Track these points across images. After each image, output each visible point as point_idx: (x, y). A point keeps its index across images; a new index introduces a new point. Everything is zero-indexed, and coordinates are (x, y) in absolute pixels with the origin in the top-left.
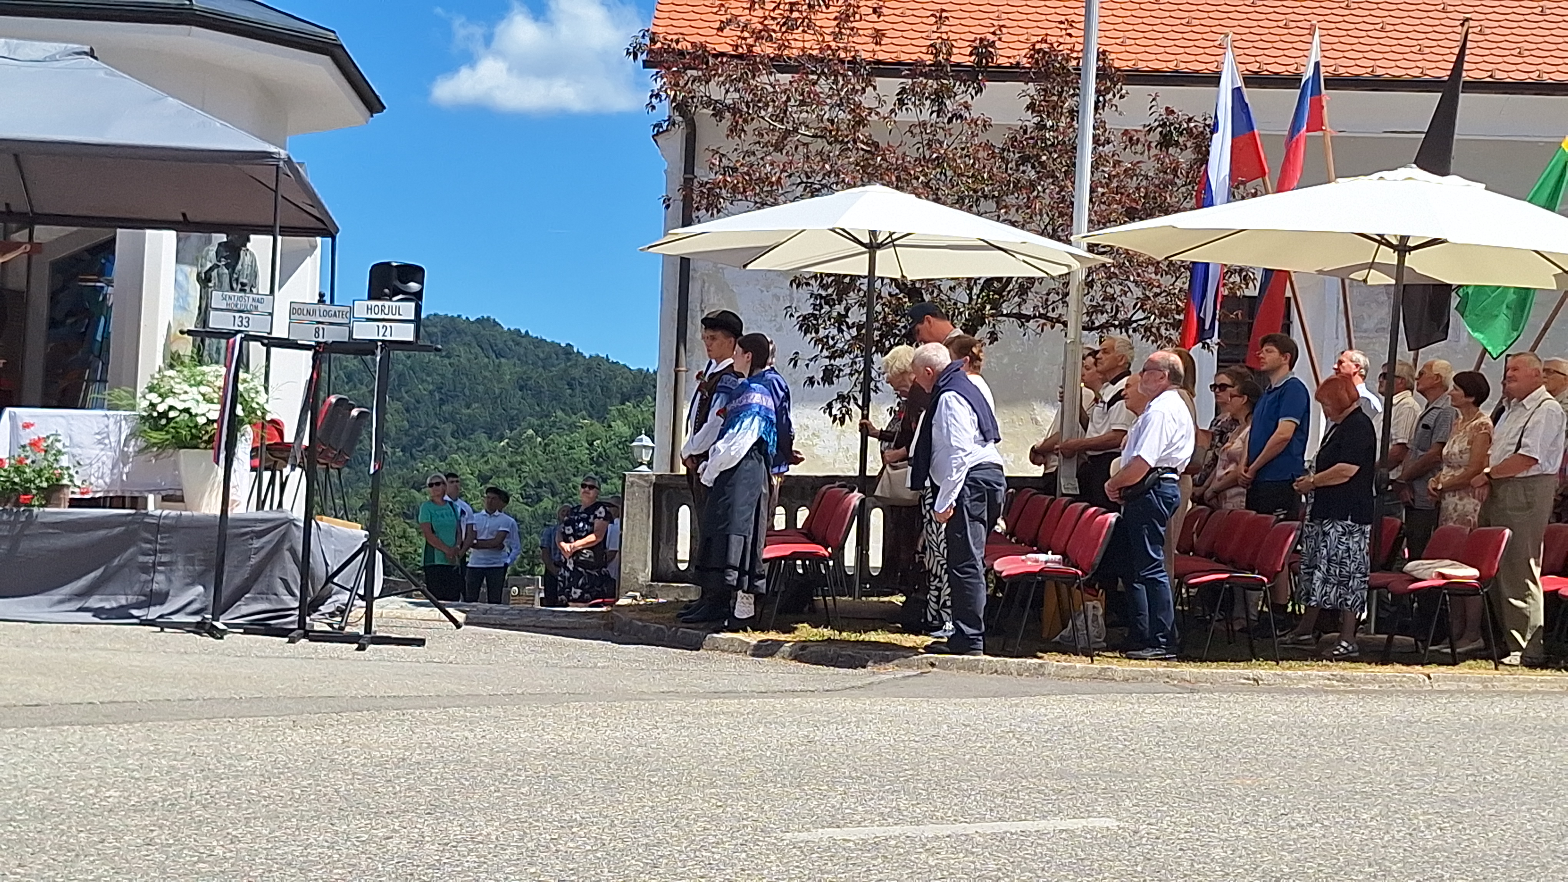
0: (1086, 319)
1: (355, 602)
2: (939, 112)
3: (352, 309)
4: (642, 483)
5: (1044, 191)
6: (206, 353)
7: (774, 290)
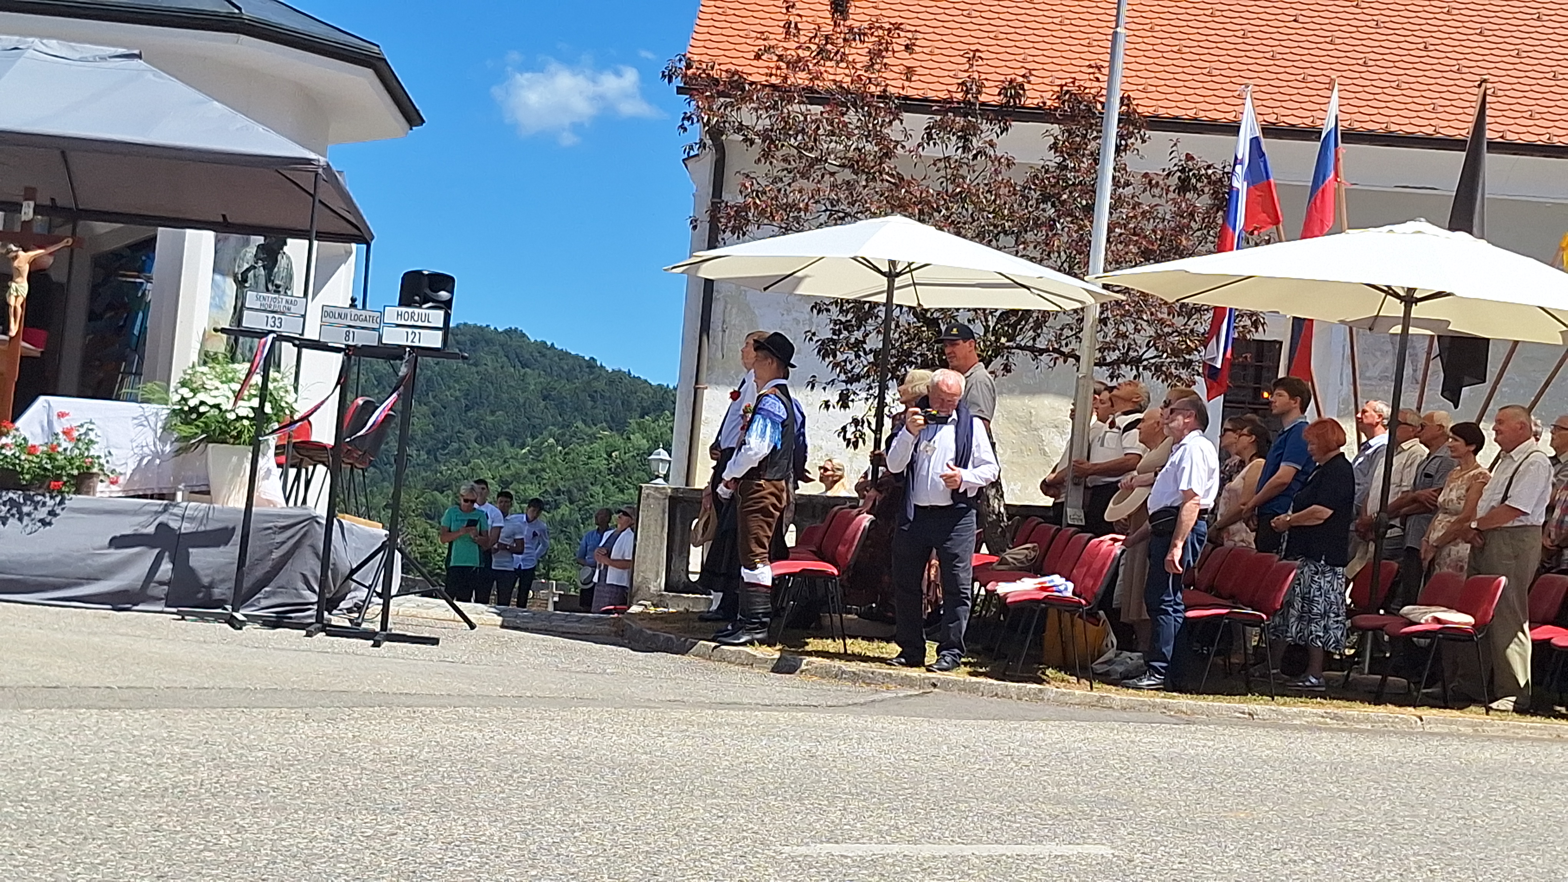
0: (1099, 355)
1: (373, 599)
2: (964, 147)
3: (382, 314)
4: (658, 495)
5: (1063, 230)
6: (239, 351)
7: (795, 315)
